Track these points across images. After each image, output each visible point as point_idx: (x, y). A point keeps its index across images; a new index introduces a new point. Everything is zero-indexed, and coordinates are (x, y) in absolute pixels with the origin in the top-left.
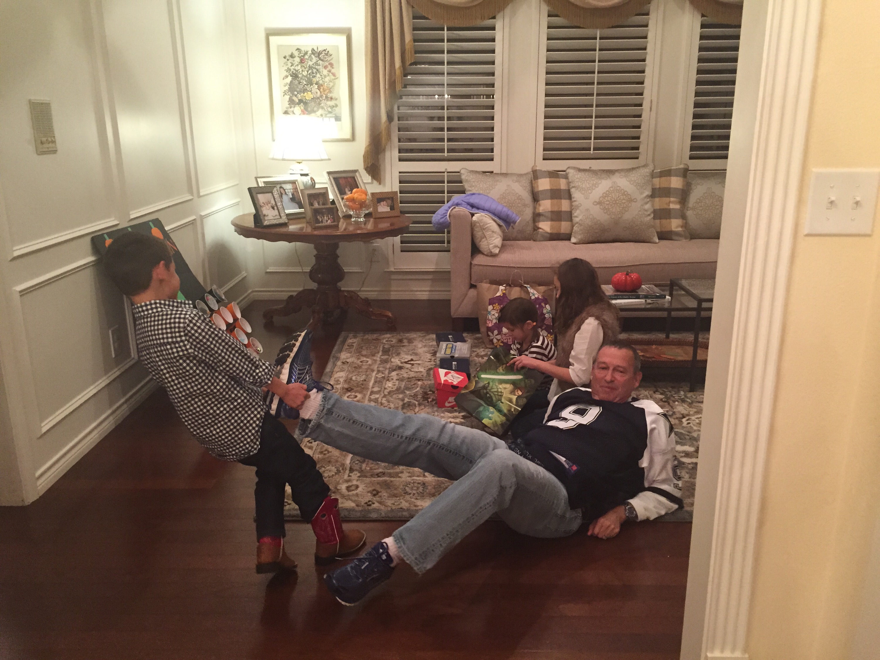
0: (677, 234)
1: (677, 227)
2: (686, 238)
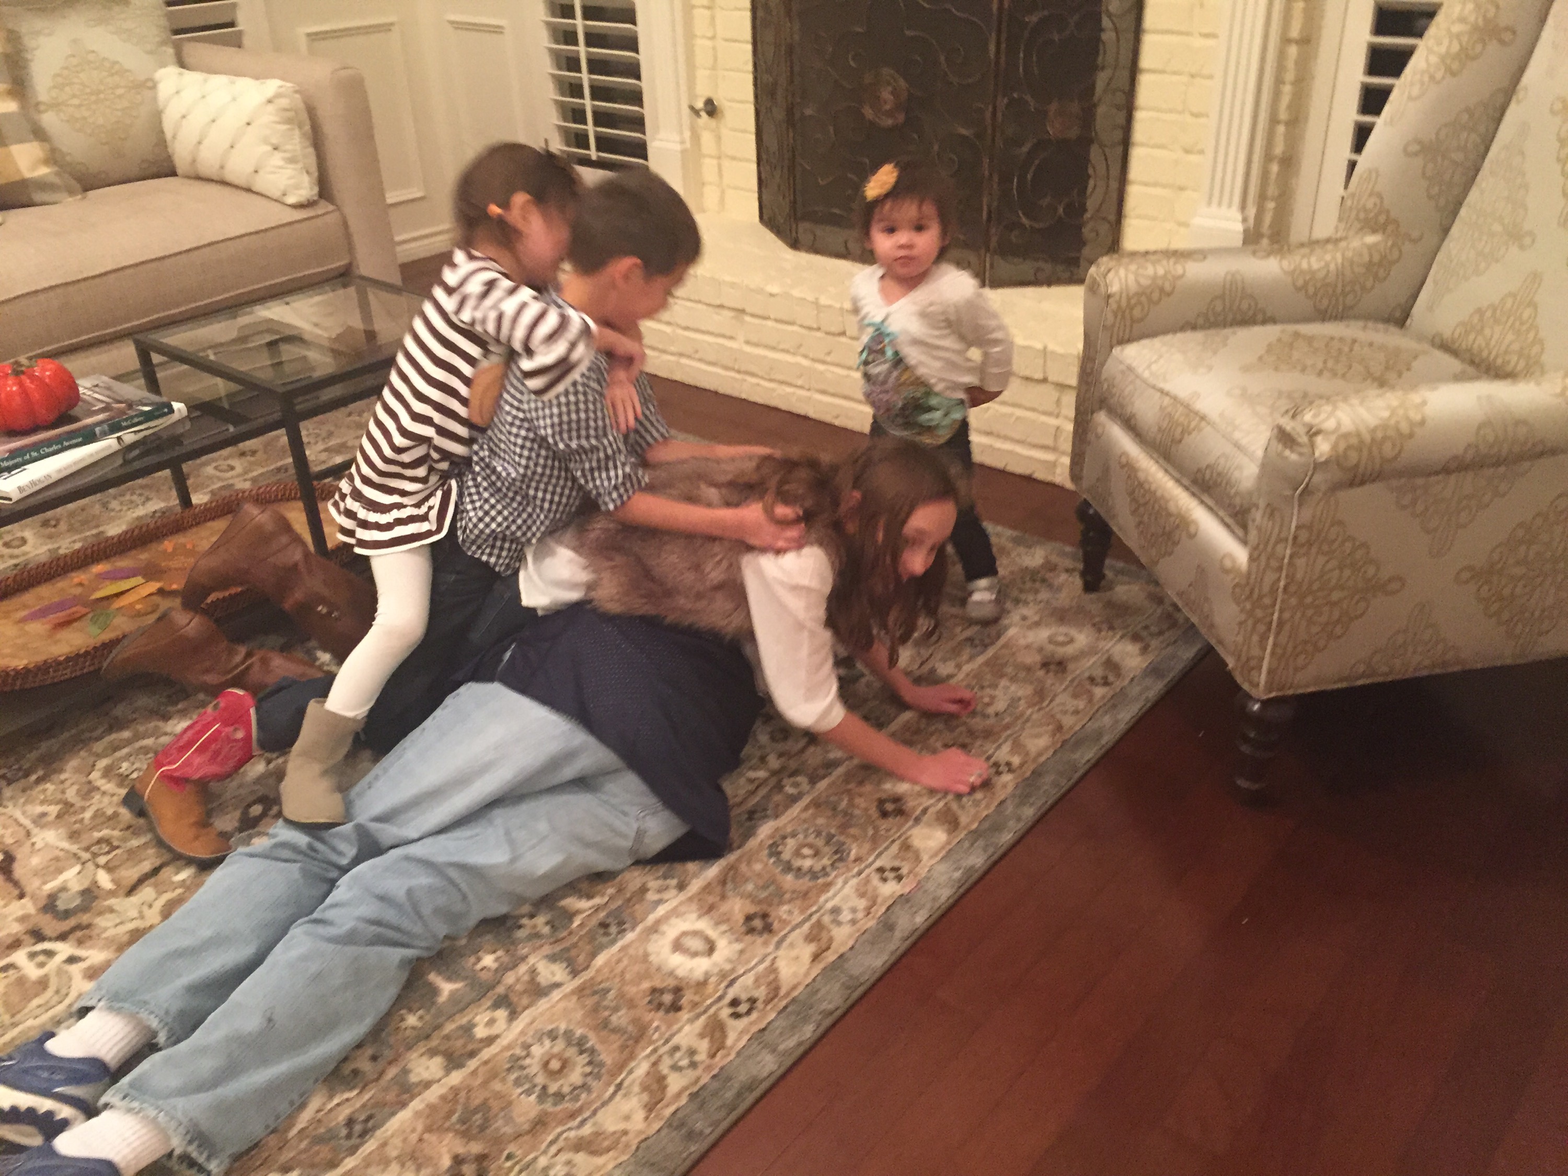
0: (42, 185)
1: (34, 168)
2: (71, 192)
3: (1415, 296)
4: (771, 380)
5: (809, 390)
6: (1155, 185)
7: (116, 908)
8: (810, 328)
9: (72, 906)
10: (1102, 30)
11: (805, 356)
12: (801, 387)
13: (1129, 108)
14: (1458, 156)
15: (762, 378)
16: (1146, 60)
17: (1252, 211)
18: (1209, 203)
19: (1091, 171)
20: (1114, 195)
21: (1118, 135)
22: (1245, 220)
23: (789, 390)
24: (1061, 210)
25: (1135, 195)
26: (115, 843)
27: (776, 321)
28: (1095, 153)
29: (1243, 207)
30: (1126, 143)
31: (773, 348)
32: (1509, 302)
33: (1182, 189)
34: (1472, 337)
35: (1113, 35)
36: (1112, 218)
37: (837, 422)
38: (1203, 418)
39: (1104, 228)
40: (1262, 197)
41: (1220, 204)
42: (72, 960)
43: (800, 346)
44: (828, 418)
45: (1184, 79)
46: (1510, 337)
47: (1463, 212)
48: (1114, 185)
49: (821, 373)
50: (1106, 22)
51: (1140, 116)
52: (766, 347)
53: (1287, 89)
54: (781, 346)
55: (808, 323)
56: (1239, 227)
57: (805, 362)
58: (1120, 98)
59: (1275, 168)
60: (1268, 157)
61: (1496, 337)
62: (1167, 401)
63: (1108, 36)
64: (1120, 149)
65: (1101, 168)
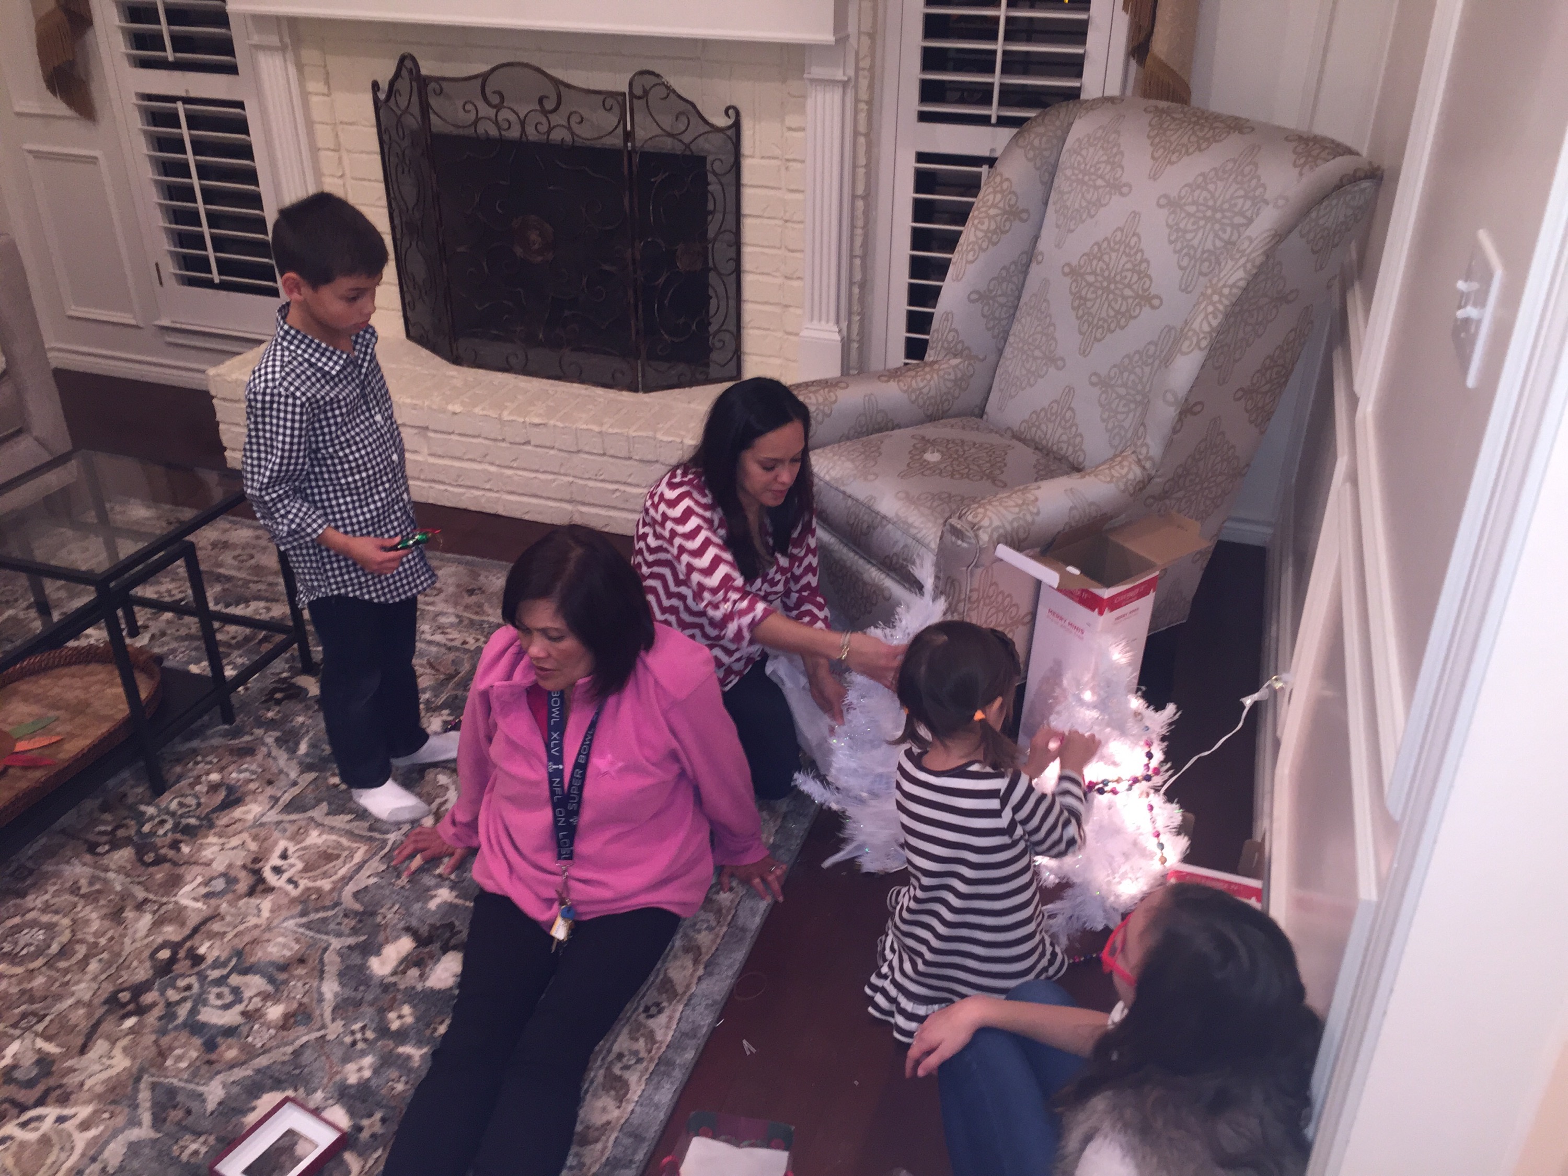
3: (986, 399)
4: (460, 486)
5: (497, 492)
6: (766, 303)
7: (76, 1067)
8: (495, 440)
9: (33, 1075)
10: (708, 184)
11: (492, 464)
12: (490, 490)
13: (737, 244)
14: (1002, 300)
15: (450, 484)
16: (747, 207)
17: (844, 325)
18: (812, 320)
19: (711, 292)
20: (732, 311)
21: (732, 265)
22: (840, 331)
23: (480, 493)
24: (694, 327)
25: (749, 311)
26: (42, 1013)
27: (460, 435)
28: (713, 278)
29: (838, 322)
30: (738, 271)
31: (460, 459)
32: (1055, 406)
33: (787, 306)
34: (1034, 429)
35: (719, 187)
36: (733, 328)
37: (527, 517)
38: (884, 517)
39: (727, 337)
40: (850, 313)
41: (820, 320)
42: (61, 1119)
43: (486, 455)
44: (517, 514)
45: (780, 222)
46: (1060, 431)
47: (1011, 339)
48: (732, 303)
49: (509, 477)
50: (711, 177)
51: (747, 250)
52: (453, 458)
53: (859, 231)
54: (466, 457)
55: (492, 436)
56: (837, 337)
57: (493, 469)
58: (729, 237)
59: (856, 290)
60: (851, 283)
61: (1050, 432)
62: (850, 502)
63: (714, 187)
64: (734, 276)
65: (721, 290)
